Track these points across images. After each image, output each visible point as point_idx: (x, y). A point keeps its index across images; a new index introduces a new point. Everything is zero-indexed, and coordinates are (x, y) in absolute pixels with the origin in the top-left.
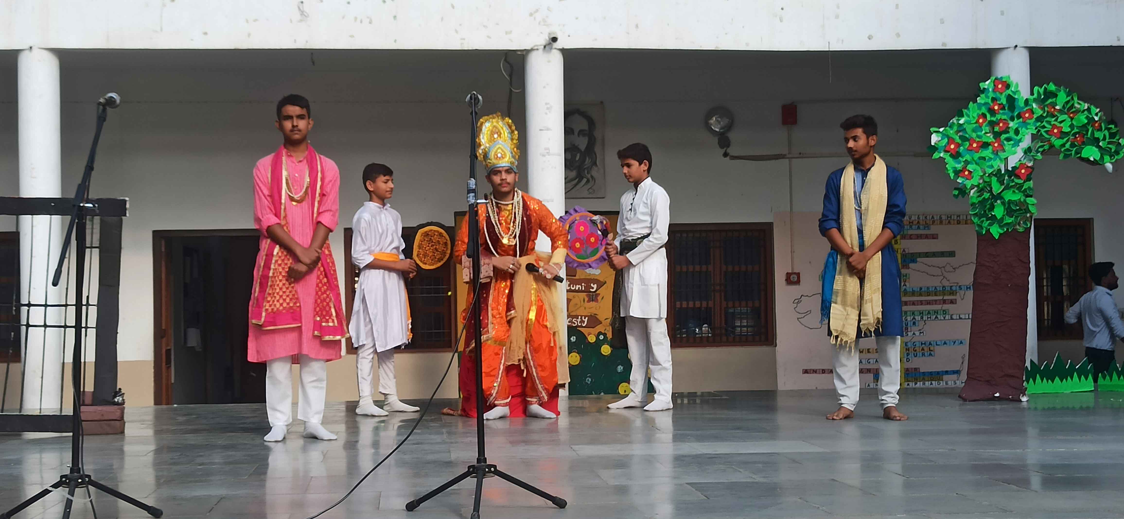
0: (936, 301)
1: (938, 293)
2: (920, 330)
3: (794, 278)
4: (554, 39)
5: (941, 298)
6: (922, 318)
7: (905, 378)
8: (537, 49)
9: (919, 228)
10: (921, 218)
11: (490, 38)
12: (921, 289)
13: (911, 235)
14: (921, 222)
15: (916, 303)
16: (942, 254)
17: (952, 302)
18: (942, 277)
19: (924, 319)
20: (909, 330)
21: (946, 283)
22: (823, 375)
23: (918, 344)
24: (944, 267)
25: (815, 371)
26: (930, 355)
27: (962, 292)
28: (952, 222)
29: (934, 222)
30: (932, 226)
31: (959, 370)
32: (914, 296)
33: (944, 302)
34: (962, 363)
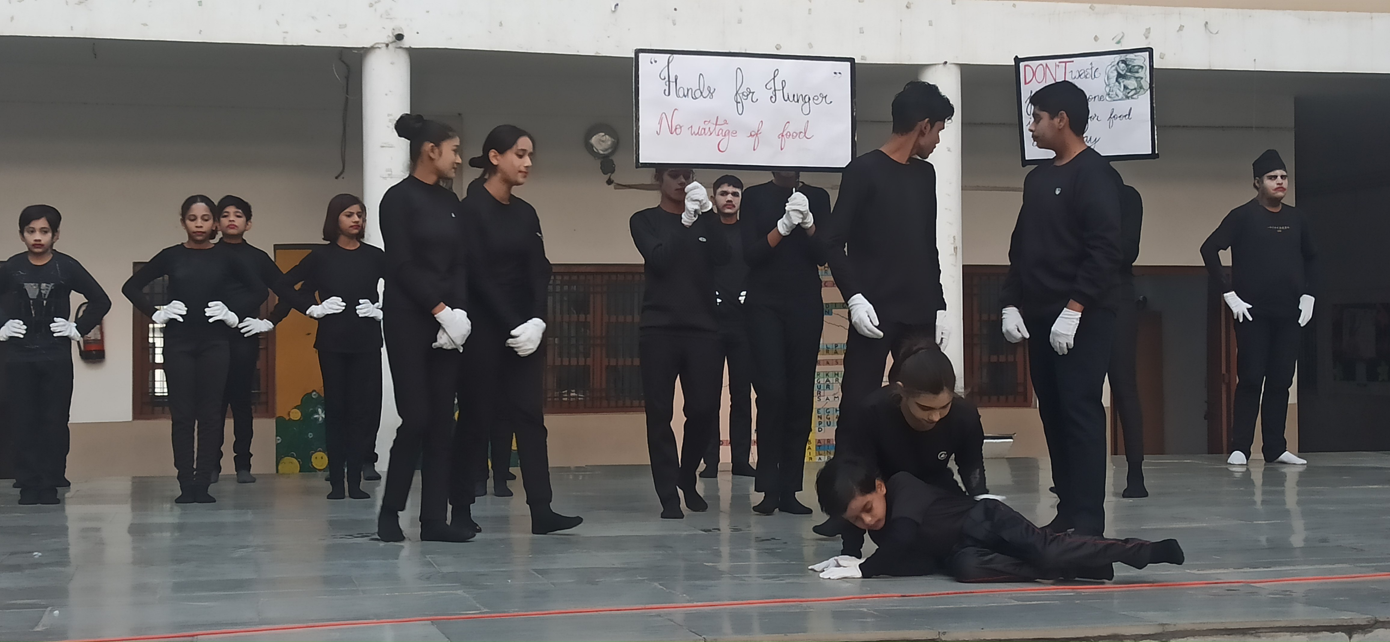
4: (400, 37)
7: (816, 450)
8: (379, 48)
11: (320, 32)
12: (836, 346)
15: (830, 362)
23: (831, 410)
32: (829, 354)
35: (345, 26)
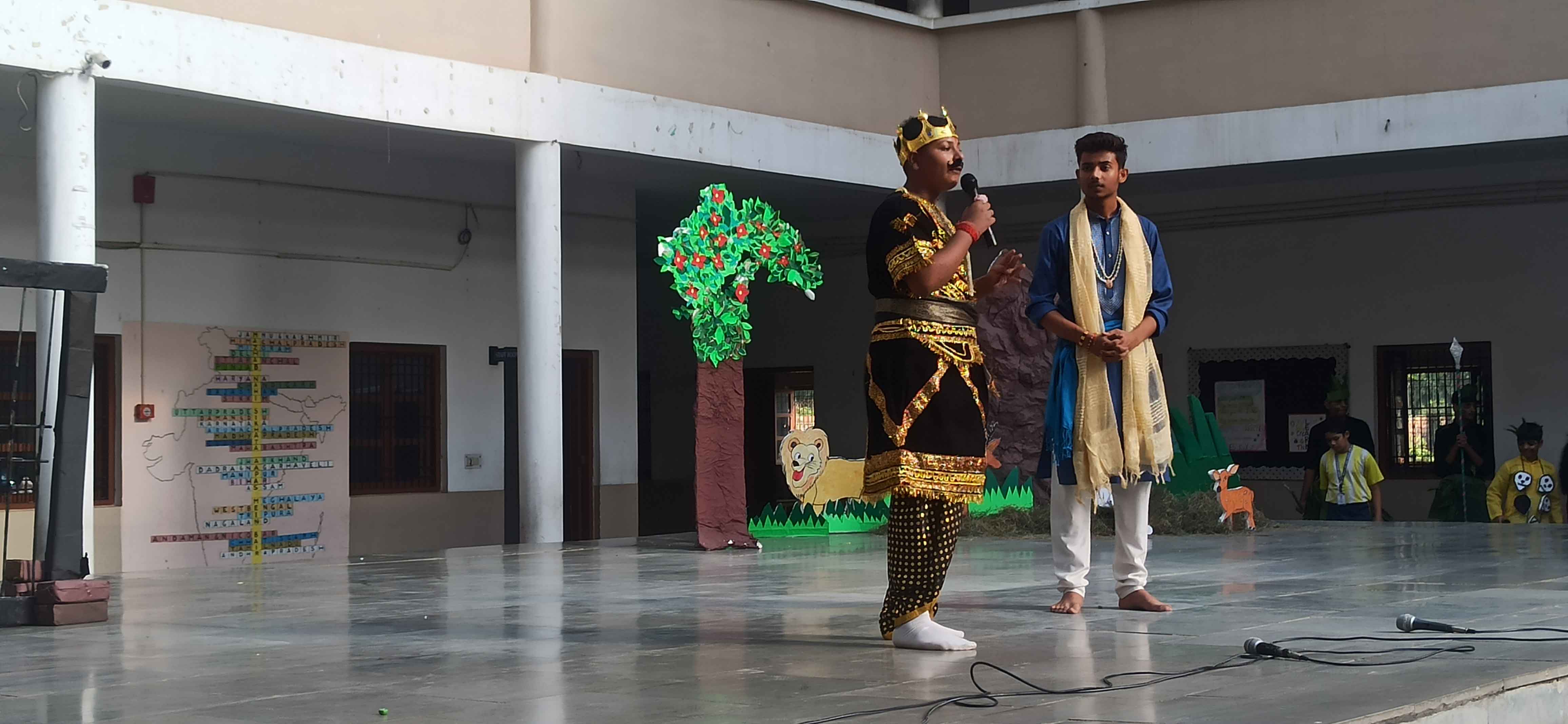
0: (295, 444)
1: (298, 435)
2: (279, 482)
3: (146, 412)
4: (106, 64)
5: (300, 440)
6: (281, 466)
7: (262, 543)
8: (71, 74)
9: (280, 350)
10: (282, 338)
11: (13, 49)
12: (281, 428)
13: (272, 358)
14: (282, 342)
15: (274, 446)
16: (302, 385)
17: (312, 446)
18: (302, 414)
19: (283, 467)
20: (267, 482)
21: (306, 422)
22: (174, 543)
23: (275, 499)
24: (304, 401)
25: (165, 539)
26: (289, 513)
27: (322, 433)
28: (313, 343)
29: (295, 342)
30: (293, 348)
31: (317, 533)
32: (274, 438)
33: (304, 445)
34: (321, 523)
35: (39, 43)
